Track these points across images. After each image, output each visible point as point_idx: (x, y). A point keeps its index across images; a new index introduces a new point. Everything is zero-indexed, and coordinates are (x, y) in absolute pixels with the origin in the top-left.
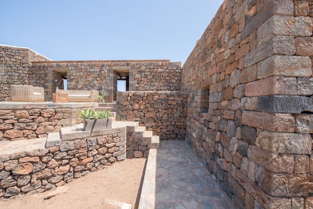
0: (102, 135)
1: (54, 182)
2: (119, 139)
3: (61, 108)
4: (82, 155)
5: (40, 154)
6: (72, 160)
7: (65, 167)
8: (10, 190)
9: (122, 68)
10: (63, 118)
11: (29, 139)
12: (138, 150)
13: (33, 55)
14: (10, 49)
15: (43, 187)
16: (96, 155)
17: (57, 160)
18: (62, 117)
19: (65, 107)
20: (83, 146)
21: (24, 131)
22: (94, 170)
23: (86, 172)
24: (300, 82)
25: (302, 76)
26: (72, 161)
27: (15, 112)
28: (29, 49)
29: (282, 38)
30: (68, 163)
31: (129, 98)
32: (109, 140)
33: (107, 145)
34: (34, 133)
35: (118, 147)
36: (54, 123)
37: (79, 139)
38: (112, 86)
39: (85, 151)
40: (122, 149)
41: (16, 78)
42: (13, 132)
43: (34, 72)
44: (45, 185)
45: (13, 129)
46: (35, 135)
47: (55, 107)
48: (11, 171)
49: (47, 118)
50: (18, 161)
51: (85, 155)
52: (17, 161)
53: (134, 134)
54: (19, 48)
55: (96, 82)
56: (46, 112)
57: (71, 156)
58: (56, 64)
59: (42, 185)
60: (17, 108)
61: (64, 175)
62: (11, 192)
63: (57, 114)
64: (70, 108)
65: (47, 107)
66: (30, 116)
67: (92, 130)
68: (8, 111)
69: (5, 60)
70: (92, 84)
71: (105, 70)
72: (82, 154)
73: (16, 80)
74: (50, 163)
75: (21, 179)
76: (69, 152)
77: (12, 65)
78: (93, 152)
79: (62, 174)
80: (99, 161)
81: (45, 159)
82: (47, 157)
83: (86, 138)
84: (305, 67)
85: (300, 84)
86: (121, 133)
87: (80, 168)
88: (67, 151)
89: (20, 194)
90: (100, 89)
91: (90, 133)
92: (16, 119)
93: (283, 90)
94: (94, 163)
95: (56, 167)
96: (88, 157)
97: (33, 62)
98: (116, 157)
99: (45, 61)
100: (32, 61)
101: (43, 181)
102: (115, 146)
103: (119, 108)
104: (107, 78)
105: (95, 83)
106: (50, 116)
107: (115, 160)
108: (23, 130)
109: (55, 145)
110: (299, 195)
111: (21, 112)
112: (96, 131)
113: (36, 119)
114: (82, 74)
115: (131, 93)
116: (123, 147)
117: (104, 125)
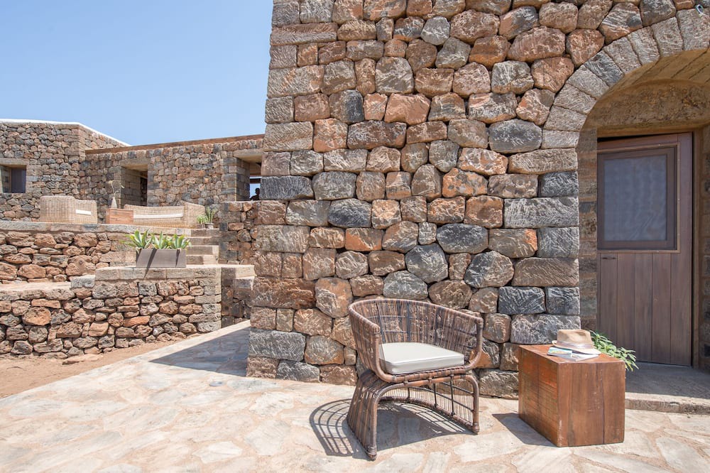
0: (167, 279)
1: (81, 345)
2: (201, 291)
3: (107, 231)
4: (129, 309)
5: (62, 298)
6: (113, 315)
7: (100, 325)
8: (19, 344)
9: (254, 153)
10: (110, 250)
11: (54, 281)
12: (242, 315)
13: (87, 137)
14: (47, 127)
15: (66, 351)
16: (155, 313)
17: (88, 311)
18: (108, 249)
19: (113, 230)
20: (131, 294)
21: (48, 268)
22: (152, 340)
23: (137, 340)
24: (294, 157)
25: (298, 149)
26: (112, 318)
27: (34, 237)
28: (80, 124)
29: (276, 100)
30: (105, 320)
31: (244, 216)
32: (180, 289)
33: (176, 298)
34: (63, 272)
35: (201, 305)
36: (95, 258)
37: (124, 280)
38: (233, 194)
39: (135, 303)
40: (209, 311)
41: (58, 185)
42: (31, 268)
43: (89, 171)
44: (69, 349)
45: (31, 263)
46: (64, 276)
47: (96, 230)
48: (20, 317)
49: (84, 249)
50: (30, 304)
51: (134, 311)
52: (29, 302)
53: (235, 284)
54: (62, 125)
55: (201, 187)
56: (82, 238)
57: (111, 307)
58: (127, 152)
59: (64, 347)
60: (38, 229)
61: (98, 337)
62: (19, 348)
63: (100, 243)
64: (124, 233)
65: (84, 230)
66: (58, 243)
67: (148, 267)
68: (24, 234)
69: (39, 150)
70: (194, 192)
71: (220, 159)
72: (129, 307)
73: (56, 191)
74: (77, 315)
75: (33, 331)
76: (108, 301)
77: (51, 160)
78: (149, 307)
79: (95, 335)
80: (162, 325)
81: (68, 306)
82: (72, 304)
83: (137, 281)
84: (302, 136)
85: (293, 161)
86: (205, 280)
87: (126, 331)
88: (104, 299)
89: (32, 355)
90: (208, 203)
91: (144, 273)
92: (35, 247)
93: (271, 170)
94: (152, 327)
95: (85, 322)
96: (140, 315)
97: (87, 152)
98: (196, 324)
99: (113, 147)
100: (87, 149)
101: (66, 341)
102: (193, 302)
103: (224, 236)
104: (223, 175)
105: (201, 189)
106: (88, 245)
107: (192, 330)
108: (47, 266)
109: (84, 286)
110: (286, 305)
111: (43, 235)
112: (156, 269)
113: (67, 248)
114: (175, 170)
115: (248, 205)
116: (212, 306)
117: (170, 260)
